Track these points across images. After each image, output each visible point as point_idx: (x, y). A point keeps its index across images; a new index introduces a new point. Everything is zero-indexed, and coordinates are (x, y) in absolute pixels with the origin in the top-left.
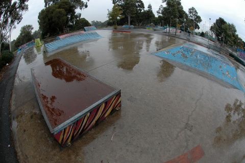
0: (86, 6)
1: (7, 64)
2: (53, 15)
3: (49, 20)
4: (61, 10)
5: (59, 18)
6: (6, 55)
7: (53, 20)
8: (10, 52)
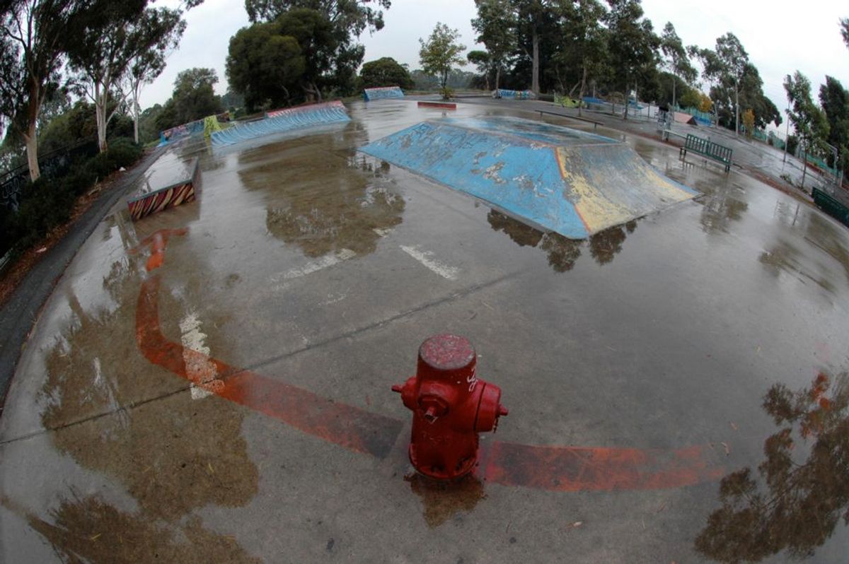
0: (380, 25)
1: (122, 169)
2: (262, 53)
3: (251, 66)
4: (287, 38)
5: (278, 61)
6: (122, 149)
7: (263, 66)
8: (133, 143)
